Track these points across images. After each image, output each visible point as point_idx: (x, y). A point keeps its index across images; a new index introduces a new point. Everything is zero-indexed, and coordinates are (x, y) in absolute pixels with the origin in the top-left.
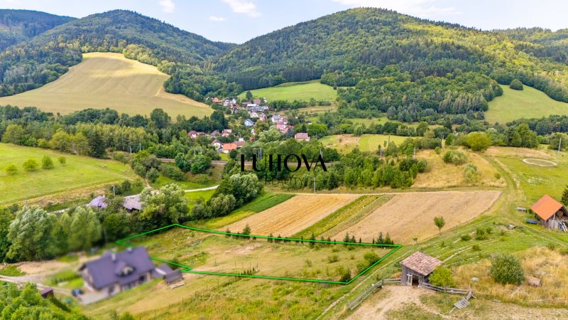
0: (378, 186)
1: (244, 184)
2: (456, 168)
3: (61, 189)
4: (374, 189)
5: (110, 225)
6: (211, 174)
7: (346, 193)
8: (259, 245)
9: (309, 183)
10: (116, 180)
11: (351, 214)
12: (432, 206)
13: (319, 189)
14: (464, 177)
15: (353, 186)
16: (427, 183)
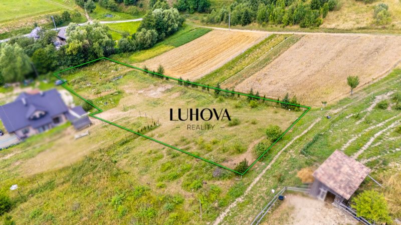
0: (288, 24)
1: (166, 19)
2: (365, 6)
3: (8, 18)
4: (284, 27)
5: (39, 59)
6: (141, 6)
7: (257, 30)
8: (169, 86)
9: (225, 18)
10: (59, 9)
11: (259, 55)
12: (340, 52)
13: (234, 24)
14: (374, 18)
15: (264, 23)
16: (336, 24)
